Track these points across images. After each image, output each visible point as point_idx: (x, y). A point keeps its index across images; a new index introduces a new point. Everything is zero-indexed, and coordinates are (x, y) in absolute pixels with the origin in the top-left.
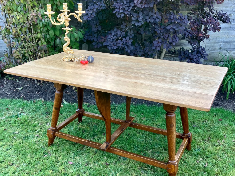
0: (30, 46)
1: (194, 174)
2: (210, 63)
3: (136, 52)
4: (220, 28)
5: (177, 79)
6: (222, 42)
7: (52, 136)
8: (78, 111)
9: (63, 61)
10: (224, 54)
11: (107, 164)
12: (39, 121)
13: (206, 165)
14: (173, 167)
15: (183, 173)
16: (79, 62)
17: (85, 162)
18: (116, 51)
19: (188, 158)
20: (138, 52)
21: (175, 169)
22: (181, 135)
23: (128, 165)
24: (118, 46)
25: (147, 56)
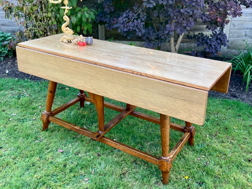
0: (40, 25)
1: (191, 173)
2: (234, 51)
3: (149, 35)
4: (242, 13)
5: (174, 67)
6: (248, 29)
7: (46, 120)
8: (79, 95)
9: (61, 42)
10: (250, 42)
11: (99, 155)
12: (40, 104)
13: (207, 163)
14: (165, 164)
15: (179, 171)
16: (77, 43)
17: (75, 151)
18: (128, 34)
19: (188, 154)
20: (151, 35)
21: (167, 166)
22: (183, 128)
23: (121, 157)
24: (128, 28)
25: (161, 40)
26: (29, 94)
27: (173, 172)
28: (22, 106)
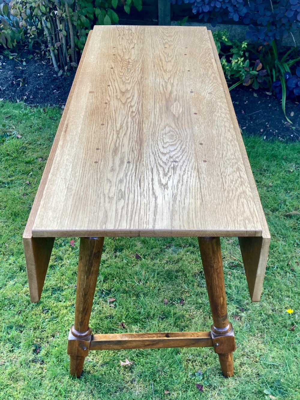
11: (138, 257)
12: (40, 154)
23: (177, 264)
24: (212, 5)
25: (281, 27)
26: (21, 132)
27: (268, 297)
28: (8, 157)
